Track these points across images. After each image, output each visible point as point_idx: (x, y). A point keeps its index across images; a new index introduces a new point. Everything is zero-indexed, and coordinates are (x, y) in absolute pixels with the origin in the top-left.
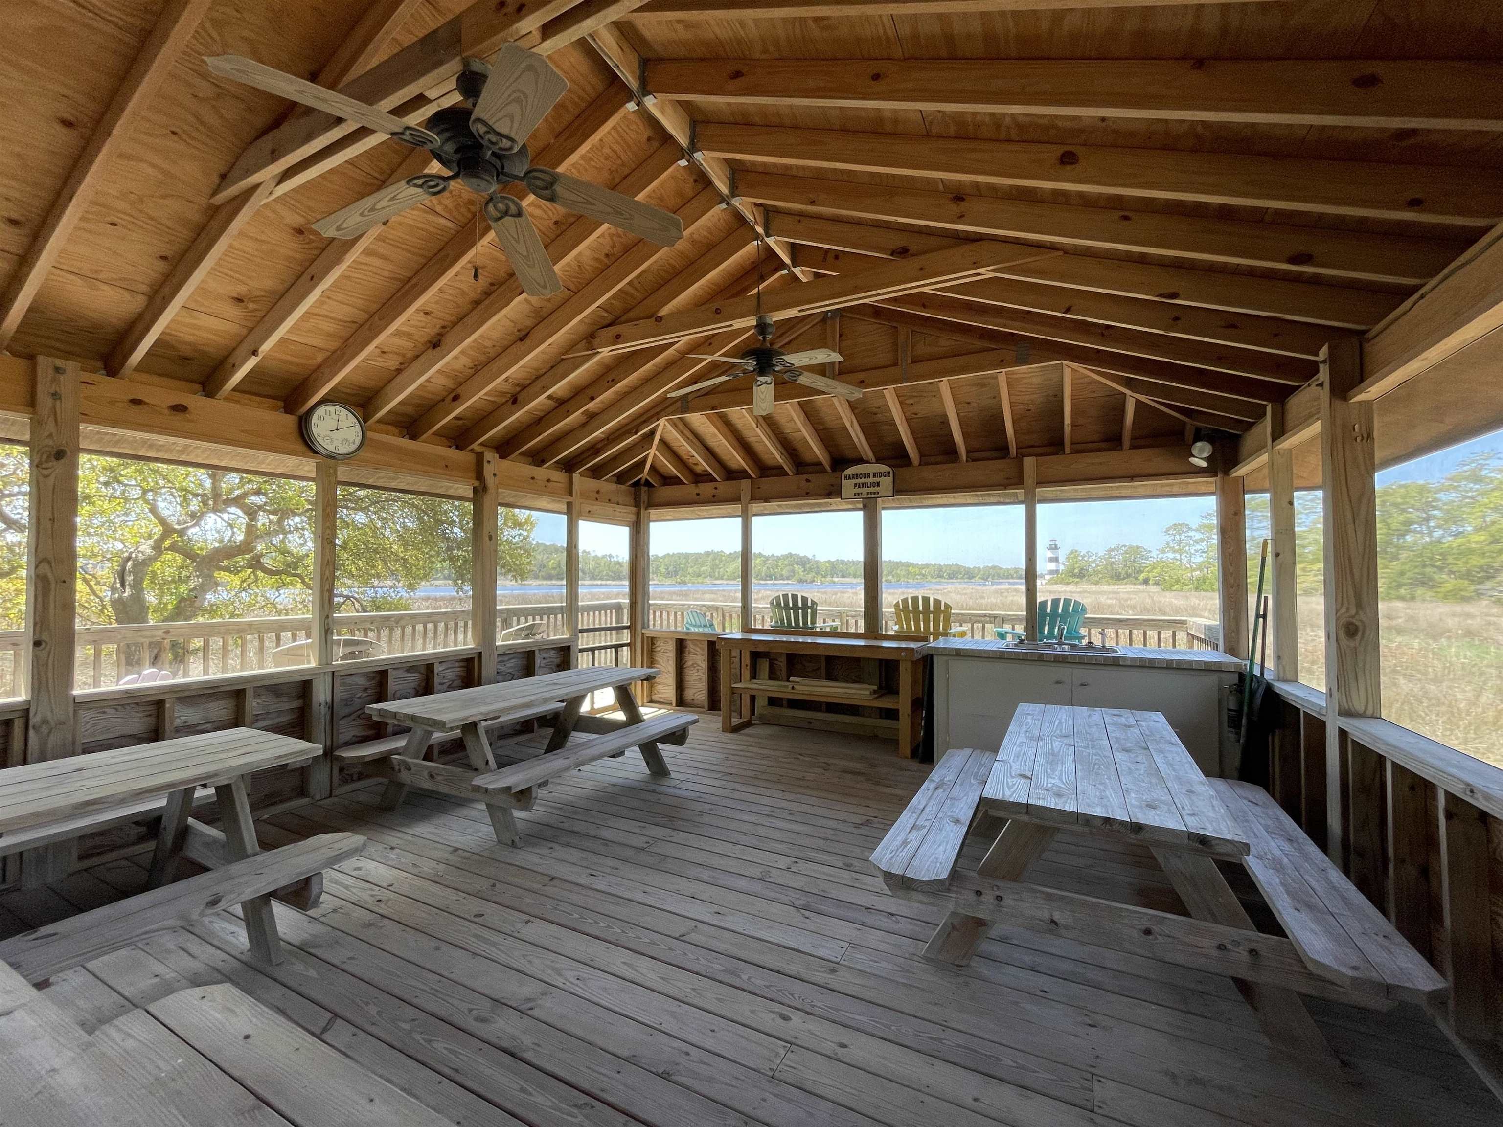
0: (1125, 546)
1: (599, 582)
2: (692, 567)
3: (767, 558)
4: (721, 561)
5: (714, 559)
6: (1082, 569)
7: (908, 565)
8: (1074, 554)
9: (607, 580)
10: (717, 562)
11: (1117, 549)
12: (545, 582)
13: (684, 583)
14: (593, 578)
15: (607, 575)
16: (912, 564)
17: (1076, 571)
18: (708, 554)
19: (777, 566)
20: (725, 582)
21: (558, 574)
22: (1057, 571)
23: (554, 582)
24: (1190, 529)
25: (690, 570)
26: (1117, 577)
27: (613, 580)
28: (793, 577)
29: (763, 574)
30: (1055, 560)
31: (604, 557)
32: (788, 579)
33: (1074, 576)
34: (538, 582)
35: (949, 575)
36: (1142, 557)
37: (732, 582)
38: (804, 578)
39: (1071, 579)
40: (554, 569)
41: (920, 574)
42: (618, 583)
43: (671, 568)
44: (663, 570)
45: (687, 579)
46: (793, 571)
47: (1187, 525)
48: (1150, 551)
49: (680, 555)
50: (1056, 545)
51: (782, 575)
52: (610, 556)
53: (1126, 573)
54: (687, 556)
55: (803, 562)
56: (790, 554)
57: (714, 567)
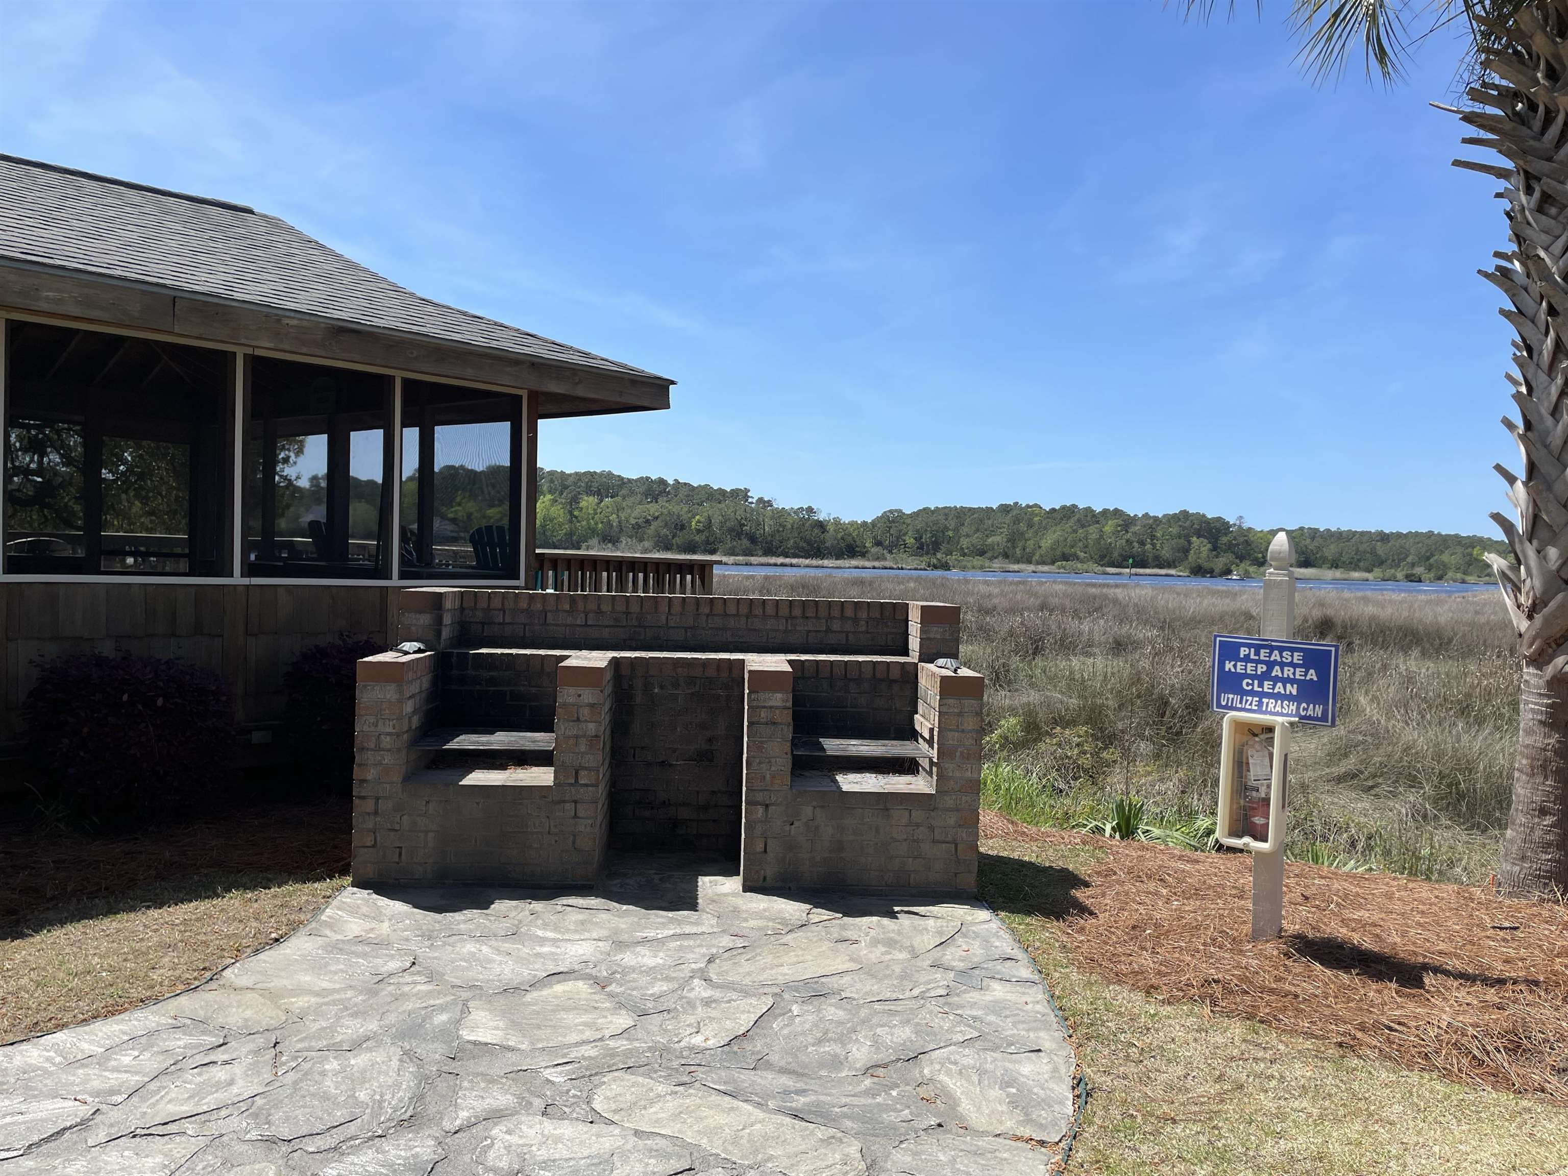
1: (780, 560)
2: (967, 536)
3: (1130, 522)
4: (1030, 526)
5: (1018, 520)
9: (795, 556)
13: (946, 567)
14: (768, 552)
15: (796, 546)
18: (1005, 509)
19: (1152, 537)
20: (1033, 568)
21: (707, 542)
28: (1181, 561)
29: (1116, 554)
31: (794, 511)
32: (1169, 565)
37: (1046, 568)
38: (1206, 565)
40: (699, 531)
42: (814, 562)
43: (926, 538)
44: (910, 541)
45: (951, 559)
46: (1186, 550)
51: (1157, 558)
52: (805, 509)
54: (961, 514)
56: (1185, 513)
57: (1013, 539)
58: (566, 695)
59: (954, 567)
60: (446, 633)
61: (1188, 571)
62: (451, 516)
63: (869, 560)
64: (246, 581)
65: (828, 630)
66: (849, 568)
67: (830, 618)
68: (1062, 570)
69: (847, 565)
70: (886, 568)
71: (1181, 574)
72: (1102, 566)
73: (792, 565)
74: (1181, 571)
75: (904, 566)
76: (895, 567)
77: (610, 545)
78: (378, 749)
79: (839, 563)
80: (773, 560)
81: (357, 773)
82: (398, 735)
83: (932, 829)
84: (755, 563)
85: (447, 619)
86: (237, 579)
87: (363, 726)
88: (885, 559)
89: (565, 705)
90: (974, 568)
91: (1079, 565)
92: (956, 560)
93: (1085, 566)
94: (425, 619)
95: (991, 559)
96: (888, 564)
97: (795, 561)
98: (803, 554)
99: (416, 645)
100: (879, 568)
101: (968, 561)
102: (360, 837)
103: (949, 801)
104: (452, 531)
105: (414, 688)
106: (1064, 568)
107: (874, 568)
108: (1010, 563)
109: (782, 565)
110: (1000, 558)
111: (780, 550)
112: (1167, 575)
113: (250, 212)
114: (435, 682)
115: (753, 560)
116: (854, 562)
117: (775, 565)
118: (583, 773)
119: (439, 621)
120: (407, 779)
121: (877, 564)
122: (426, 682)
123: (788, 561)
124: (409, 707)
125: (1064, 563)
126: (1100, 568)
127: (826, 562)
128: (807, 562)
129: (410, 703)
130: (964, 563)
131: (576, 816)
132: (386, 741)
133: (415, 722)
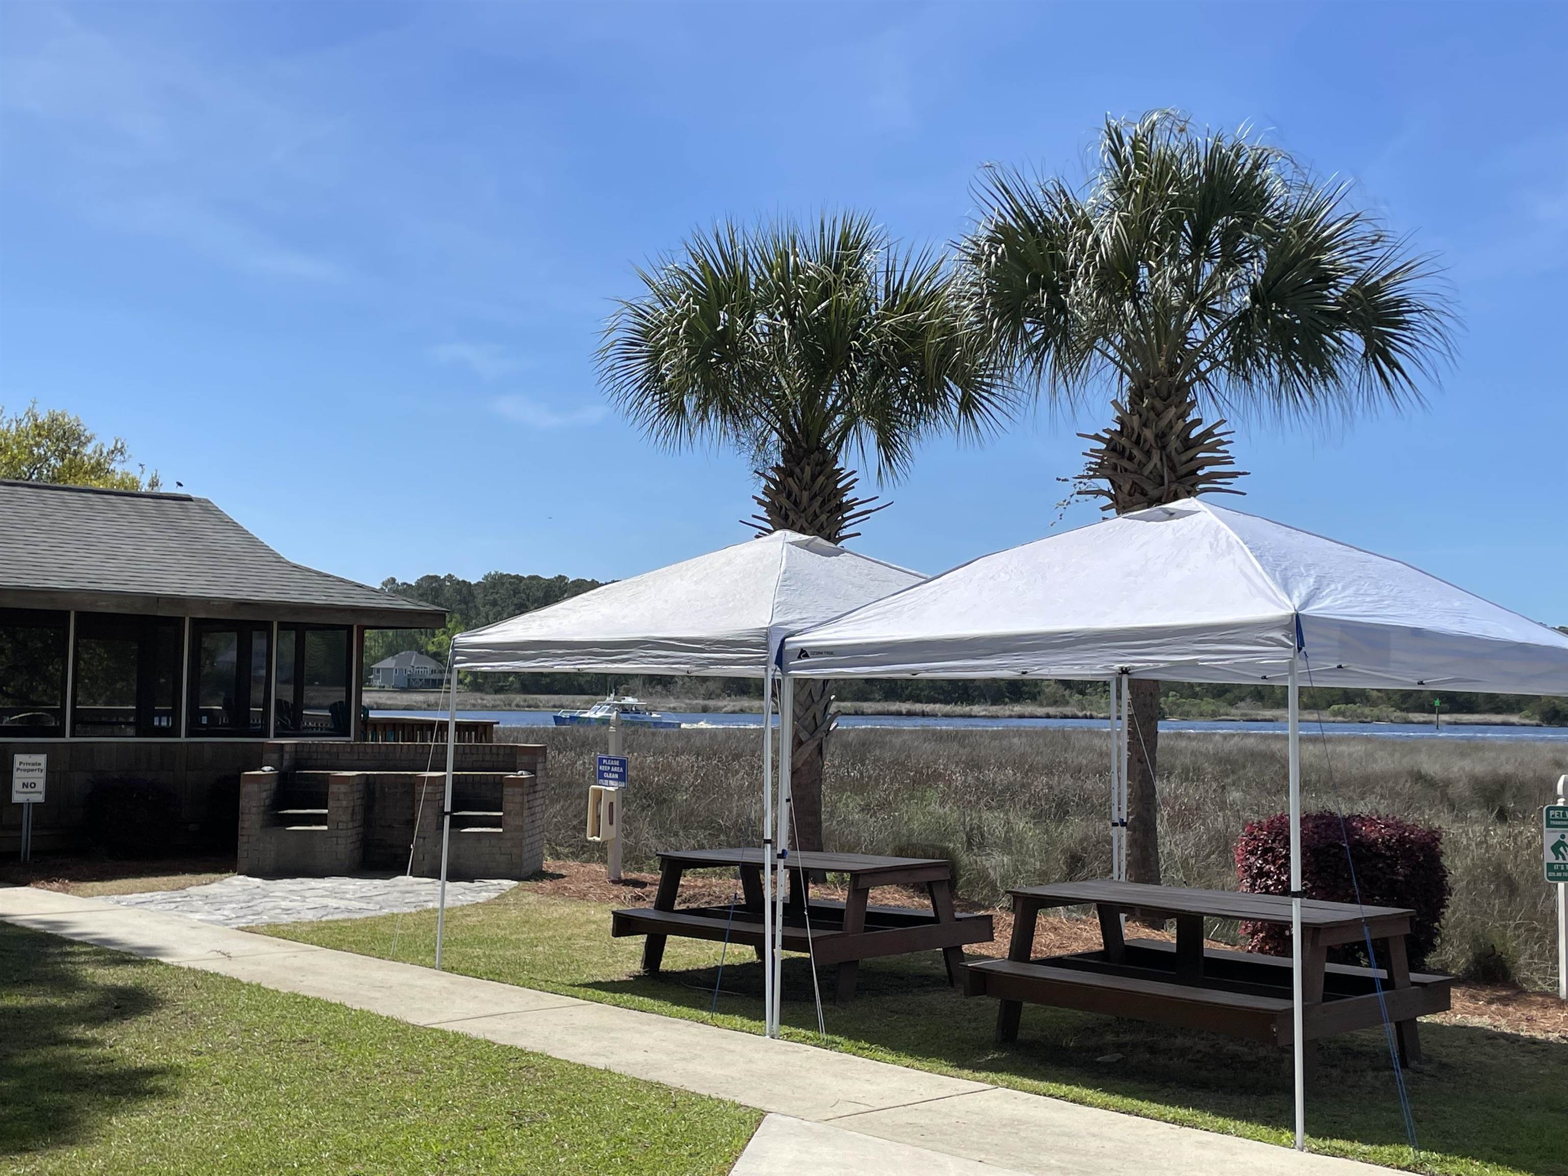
58: (333, 788)
59: (1171, 714)
60: (285, 763)
61: (1538, 717)
62: (431, 648)
63: (1041, 705)
64: (188, 740)
65: (483, 760)
66: (1010, 717)
67: (484, 754)
68: (1340, 719)
69: (1008, 713)
70: (1066, 717)
71: (1527, 721)
72: (1402, 710)
73: (924, 714)
74: (1527, 717)
75: (1094, 714)
76: (1080, 714)
77: (659, 688)
78: (249, 813)
79: (994, 709)
80: (895, 706)
81: (240, 824)
82: (258, 807)
83: (500, 848)
84: (870, 711)
85: (286, 756)
86: (183, 739)
87: (243, 803)
88: (1067, 703)
89: (333, 793)
90: (1201, 715)
91: (1367, 710)
92: (1174, 703)
93: (1376, 711)
94: (275, 756)
95: (1232, 704)
96: (1068, 710)
97: (928, 708)
98: (942, 697)
99: (270, 768)
100: (1055, 717)
101: (1194, 705)
102: (242, 852)
103: (508, 835)
104: (433, 672)
105: (267, 787)
106: (1343, 714)
107: (1048, 716)
108: (1265, 707)
109: (910, 714)
110: (1248, 700)
111: (907, 692)
112: (1504, 724)
113: (190, 499)
114: (279, 785)
115: (867, 706)
116: (1017, 709)
117: (899, 714)
118: (340, 824)
119: (282, 757)
120: (261, 827)
121: (1052, 710)
122: (274, 785)
123: (918, 707)
124: (264, 795)
125: (1343, 706)
126: (1398, 713)
127: (976, 709)
128: (948, 708)
129: (265, 794)
130: (1186, 708)
131: (337, 844)
132: (254, 810)
133: (267, 802)
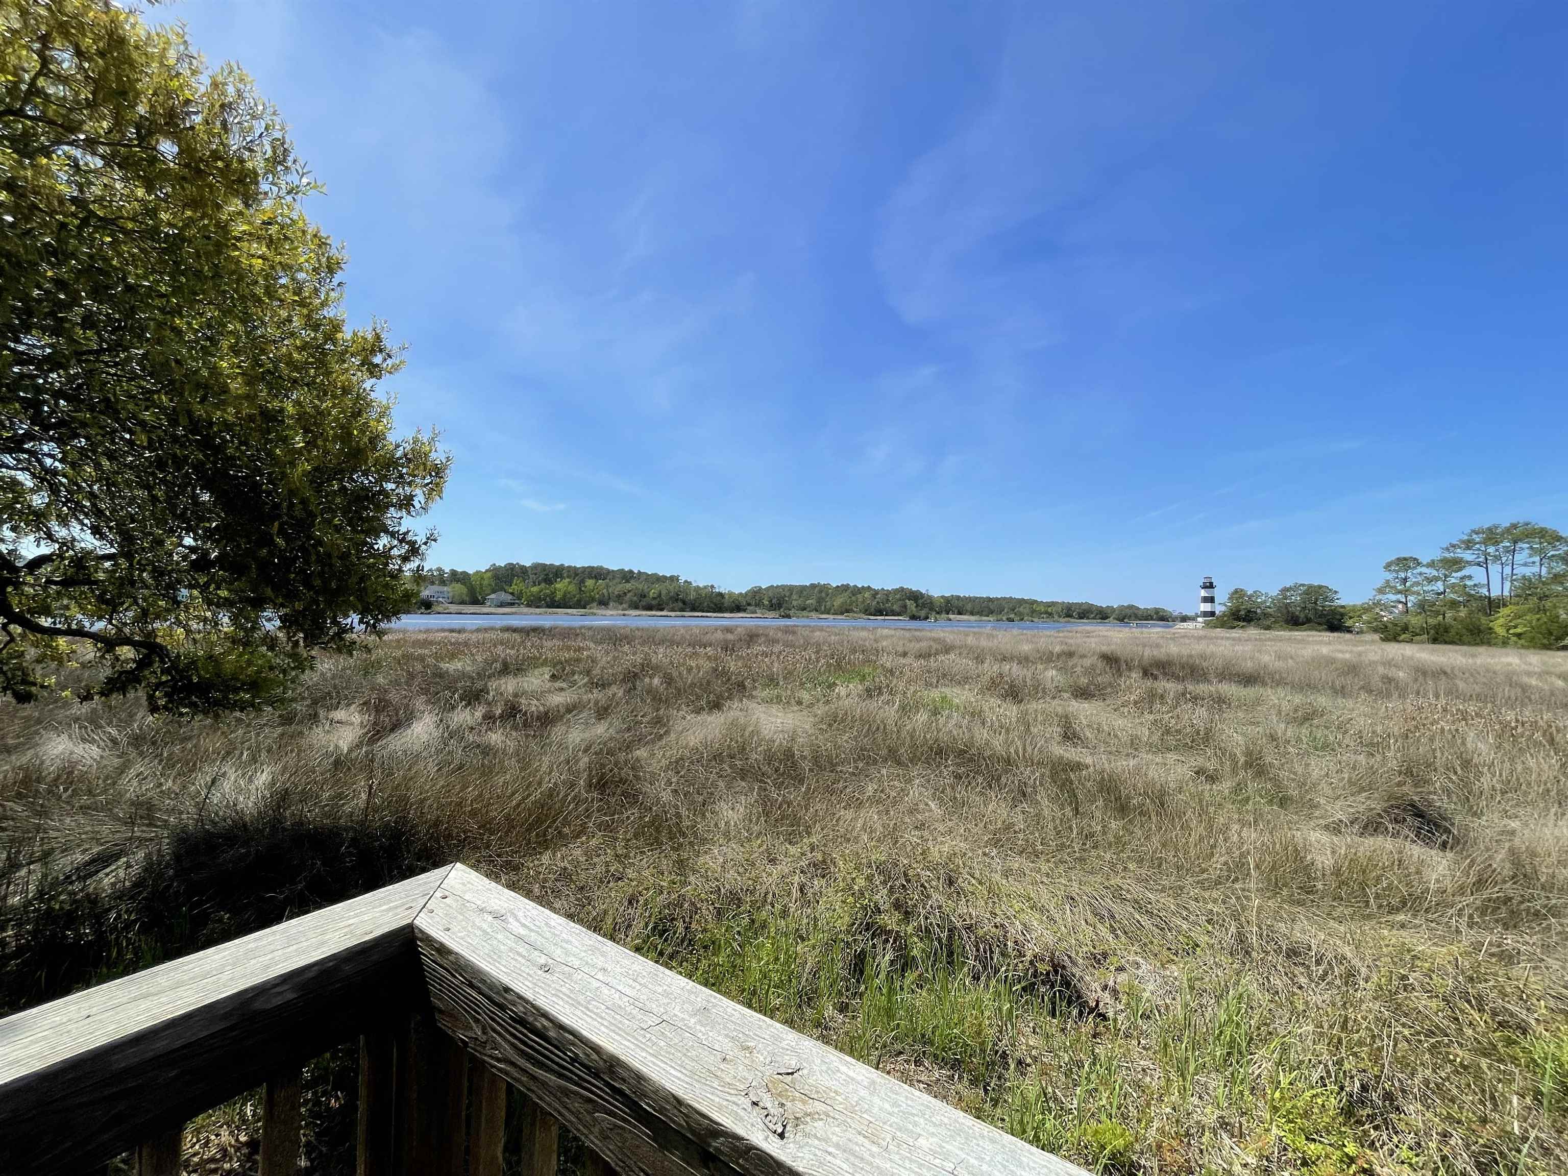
0: (1303, 585)
1: (700, 614)
2: (796, 600)
3: (876, 593)
4: (827, 595)
5: (821, 592)
6: (1249, 611)
7: (1034, 602)
8: (1238, 594)
10: (823, 595)
11: (1295, 588)
12: (644, 613)
13: (789, 617)
14: (694, 610)
15: (708, 606)
16: (1036, 601)
17: (1242, 613)
18: (813, 586)
19: (888, 600)
20: (832, 617)
22: (1212, 614)
23: (653, 613)
24: (1419, 564)
25: (795, 603)
26: (1294, 621)
27: (714, 612)
28: (904, 612)
29: (872, 609)
30: (1211, 600)
31: (705, 587)
32: (899, 615)
33: (1238, 619)
34: (638, 612)
35: (1079, 614)
36: (1325, 600)
37: (838, 617)
38: (916, 614)
39: (1236, 623)
40: (654, 598)
41: (1046, 613)
43: (775, 601)
44: (767, 603)
45: (791, 613)
46: (905, 606)
47: (1415, 559)
48: (1336, 592)
49: (783, 587)
50: (1211, 583)
51: (892, 611)
52: (712, 587)
53: (1306, 617)
54: (791, 589)
55: (915, 596)
57: (820, 601)
59: (793, 617)
61: (908, 617)
63: (747, 614)
72: (866, 615)
74: (905, 617)
75: (767, 616)
76: (762, 617)
79: (732, 615)
88: (755, 613)
90: (802, 617)
91: (855, 615)
93: (858, 615)
95: (810, 612)
101: (799, 614)
106: (848, 616)
108: (820, 614)
